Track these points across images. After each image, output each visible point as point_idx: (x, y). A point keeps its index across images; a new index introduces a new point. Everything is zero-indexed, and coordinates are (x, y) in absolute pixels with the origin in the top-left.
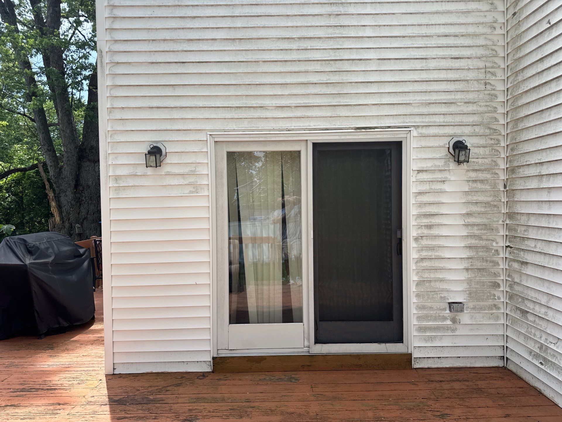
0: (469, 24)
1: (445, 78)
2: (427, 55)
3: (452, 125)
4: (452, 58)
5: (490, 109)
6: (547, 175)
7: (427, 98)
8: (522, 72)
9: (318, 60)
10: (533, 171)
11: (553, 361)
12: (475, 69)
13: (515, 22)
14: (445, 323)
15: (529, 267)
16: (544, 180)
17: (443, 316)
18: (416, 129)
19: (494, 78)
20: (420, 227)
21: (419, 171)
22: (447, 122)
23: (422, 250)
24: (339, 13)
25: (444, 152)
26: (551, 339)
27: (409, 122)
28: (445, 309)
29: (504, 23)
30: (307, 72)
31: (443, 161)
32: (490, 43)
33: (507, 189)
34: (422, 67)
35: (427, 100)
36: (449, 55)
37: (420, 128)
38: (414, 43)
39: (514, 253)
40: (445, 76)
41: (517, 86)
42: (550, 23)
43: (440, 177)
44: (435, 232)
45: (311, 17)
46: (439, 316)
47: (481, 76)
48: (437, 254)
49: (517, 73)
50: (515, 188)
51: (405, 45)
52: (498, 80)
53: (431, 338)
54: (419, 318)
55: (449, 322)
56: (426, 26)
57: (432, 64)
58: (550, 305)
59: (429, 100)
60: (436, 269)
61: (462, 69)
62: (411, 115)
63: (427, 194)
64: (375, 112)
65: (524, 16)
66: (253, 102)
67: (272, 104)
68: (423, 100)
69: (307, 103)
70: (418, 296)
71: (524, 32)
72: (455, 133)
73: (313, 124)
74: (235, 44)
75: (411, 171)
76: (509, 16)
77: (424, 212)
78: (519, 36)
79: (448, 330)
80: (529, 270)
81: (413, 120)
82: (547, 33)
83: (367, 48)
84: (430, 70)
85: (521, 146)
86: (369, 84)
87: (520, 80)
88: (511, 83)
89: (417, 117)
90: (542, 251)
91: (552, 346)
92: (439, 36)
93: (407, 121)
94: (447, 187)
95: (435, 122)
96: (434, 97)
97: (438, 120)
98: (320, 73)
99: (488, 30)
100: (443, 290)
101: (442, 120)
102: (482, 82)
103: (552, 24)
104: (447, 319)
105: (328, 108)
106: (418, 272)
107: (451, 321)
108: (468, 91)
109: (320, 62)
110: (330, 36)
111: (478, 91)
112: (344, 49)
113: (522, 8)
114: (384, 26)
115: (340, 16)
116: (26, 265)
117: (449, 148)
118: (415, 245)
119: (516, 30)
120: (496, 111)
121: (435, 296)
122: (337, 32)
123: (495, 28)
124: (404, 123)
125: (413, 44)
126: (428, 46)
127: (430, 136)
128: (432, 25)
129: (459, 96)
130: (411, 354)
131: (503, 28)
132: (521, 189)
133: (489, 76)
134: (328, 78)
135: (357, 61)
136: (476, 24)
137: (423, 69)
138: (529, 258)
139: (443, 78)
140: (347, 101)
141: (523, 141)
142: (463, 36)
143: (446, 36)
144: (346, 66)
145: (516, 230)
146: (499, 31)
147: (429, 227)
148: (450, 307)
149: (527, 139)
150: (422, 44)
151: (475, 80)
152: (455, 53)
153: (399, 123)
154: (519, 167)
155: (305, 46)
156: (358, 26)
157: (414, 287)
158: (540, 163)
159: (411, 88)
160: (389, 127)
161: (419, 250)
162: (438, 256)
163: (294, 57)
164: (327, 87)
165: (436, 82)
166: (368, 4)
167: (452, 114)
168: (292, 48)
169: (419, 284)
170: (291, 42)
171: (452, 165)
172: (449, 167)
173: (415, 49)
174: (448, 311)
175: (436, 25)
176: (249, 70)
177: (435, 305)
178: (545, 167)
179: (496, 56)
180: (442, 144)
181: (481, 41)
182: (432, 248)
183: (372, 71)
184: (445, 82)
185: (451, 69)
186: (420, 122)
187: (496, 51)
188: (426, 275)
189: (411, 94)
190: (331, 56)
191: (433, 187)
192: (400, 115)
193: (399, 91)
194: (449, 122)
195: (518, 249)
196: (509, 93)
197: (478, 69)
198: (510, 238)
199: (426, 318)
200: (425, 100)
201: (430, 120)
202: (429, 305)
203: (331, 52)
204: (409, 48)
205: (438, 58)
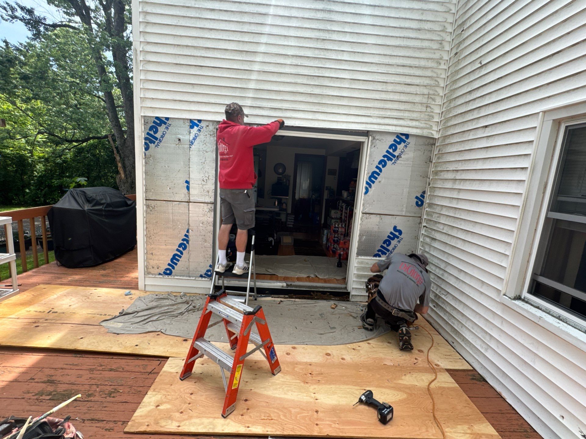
0: (421, 58)
2: (387, 80)
4: (405, 84)
5: (428, 126)
6: (459, 179)
8: (455, 101)
9: (305, 75)
10: (450, 176)
11: (442, 306)
12: (421, 94)
13: (456, 60)
15: (437, 242)
16: (457, 183)
19: (433, 103)
24: (325, 38)
26: (443, 292)
29: (447, 60)
30: (296, 83)
32: (435, 75)
33: (431, 186)
34: (382, 89)
36: (403, 81)
39: (428, 231)
40: (398, 98)
41: (449, 111)
42: (481, 63)
45: (303, 39)
47: (425, 101)
49: (451, 101)
50: (436, 186)
51: (372, 70)
52: (437, 105)
56: (389, 57)
57: (390, 88)
58: (446, 270)
59: (384, 115)
61: (412, 94)
65: (463, 56)
66: (254, 103)
67: (268, 106)
69: (294, 108)
71: (461, 69)
73: (297, 123)
74: (243, 55)
76: (451, 56)
78: (457, 72)
80: (436, 245)
82: (478, 71)
83: (344, 70)
84: (388, 91)
85: (445, 156)
86: (342, 98)
87: (452, 106)
88: (445, 108)
89: (376, 125)
90: (447, 233)
91: (443, 297)
92: (398, 66)
93: (368, 127)
96: (389, 113)
99: (434, 65)
102: (425, 105)
103: (482, 64)
105: (310, 113)
108: (413, 111)
109: (306, 77)
110: (316, 56)
111: (421, 112)
112: (326, 68)
113: (463, 49)
114: (358, 52)
115: (325, 41)
116: (84, 211)
119: (455, 66)
120: (431, 128)
122: (322, 54)
123: (440, 64)
125: (378, 70)
126: (390, 72)
128: (394, 56)
129: (406, 114)
130: (350, 292)
131: (446, 64)
132: (440, 188)
133: (430, 101)
134: (312, 89)
135: (335, 79)
136: (427, 59)
138: (438, 236)
140: (324, 109)
141: (447, 153)
142: (416, 67)
143: (403, 66)
144: (327, 83)
145: (432, 216)
146: (443, 66)
149: (450, 151)
150: (385, 70)
151: (420, 103)
152: (408, 80)
154: (441, 171)
155: (297, 62)
156: (338, 50)
158: (456, 170)
159: (373, 105)
163: (288, 71)
164: (310, 96)
165: (391, 102)
166: (347, 34)
167: (401, 126)
168: (286, 63)
170: (286, 58)
173: (379, 74)
175: (397, 56)
176: (252, 77)
177: (370, 261)
178: (459, 173)
179: (438, 86)
181: (429, 73)
183: (345, 88)
184: (398, 102)
185: (403, 93)
187: (438, 82)
189: (372, 109)
190: (315, 73)
192: (363, 123)
193: (363, 106)
195: (431, 229)
196: (443, 116)
197: (423, 95)
198: (427, 221)
199: (363, 269)
200: (382, 115)
202: (366, 261)
203: (316, 69)
204: (375, 72)
205: (395, 83)
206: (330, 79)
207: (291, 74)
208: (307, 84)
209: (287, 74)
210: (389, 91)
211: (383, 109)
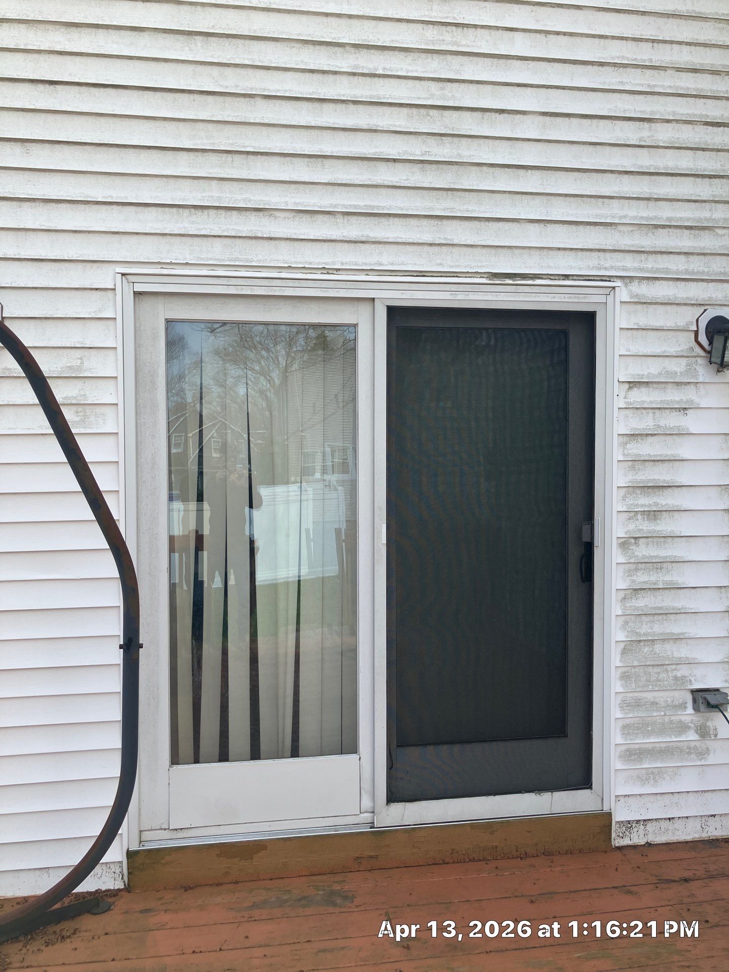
1: (691, 169)
2: (652, 112)
3: (703, 280)
7: (652, 214)
9: (401, 105)
14: (683, 738)
17: (681, 721)
18: (626, 285)
20: (632, 514)
21: (633, 384)
22: (693, 273)
23: (637, 570)
25: (685, 342)
27: (612, 268)
28: (683, 706)
31: (684, 361)
35: (651, 219)
36: (701, 115)
37: (636, 282)
38: (625, 80)
43: (677, 399)
44: (665, 526)
46: (671, 722)
48: (668, 578)
51: (604, 83)
53: (653, 775)
54: (627, 729)
55: (692, 736)
56: (650, 44)
59: (655, 218)
60: (665, 614)
62: (615, 251)
63: (650, 439)
64: (533, 237)
66: (239, 197)
67: (286, 203)
68: (642, 218)
70: (625, 677)
72: (710, 298)
73: (387, 259)
75: (616, 383)
77: (643, 482)
79: (689, 753)
81: (619, 264)
83: (519, 85)
84: (658, 147)
89: (629, 257)
92: (679, 70)
93: (607, 265)
94: (691, 422)
95: (667, 271)
97: (673, 267)
98: (406, 137)
100: (679, 662)
101: (682, 267)
104: (689, 728)
105: (425, 222)
106: (626, 622)
107: (697, 732)
109: (405, 110)
112: (463, 81)
114: (558, 33)
117: (696, 333)
118: (622, 559)
121: (663, 675)
122: (448, 40)
124: (600, 269)
126: (656, 90)
127: (656, 303)
128: (665, 42)
129: (719, 213)
130: (609, 815)
135: (494, 115)
137: (644, 144)
139: (687, 169)
140: (470, 208)
143: (695, 71)
144: (468, 124)
147: (653, 515)
148: (695, 701)
150: (642, 85)
152: (714, 111)
153: (589, 268)
155: (371, 66)
156: (498, 28)
157: (618, 657)
159: (616, 189)
160: (566, 277)
161: (629, 571)
162: (671, 582)
163: (343, 92)
164: (423, 170)
165: (670, 178)
167: (704, 254)
168: (337, 69)
169: (628, 648)
170: (334, 53)
171: (703, 372)
172: (696, 376)
174: (690, 710)
175: (672, 42)
176: (229, 115)
177: (662, 697)
180: (681, 323)
182: (658, 565)
183: (529, 140)
184: (691, 179)
186: (636, 269)
188: (645, 628)
189: (615, 203)
190: (432, 96)
191: (662, 423)
192: (591, 250)
193: (587, 193)
194: (698, 272)
199: (642, 728)
201: (656, 266)
202: (649, 696)
203: (433, 86)
204: (614, 91)
207: (355, 102)
209: (343, 101)
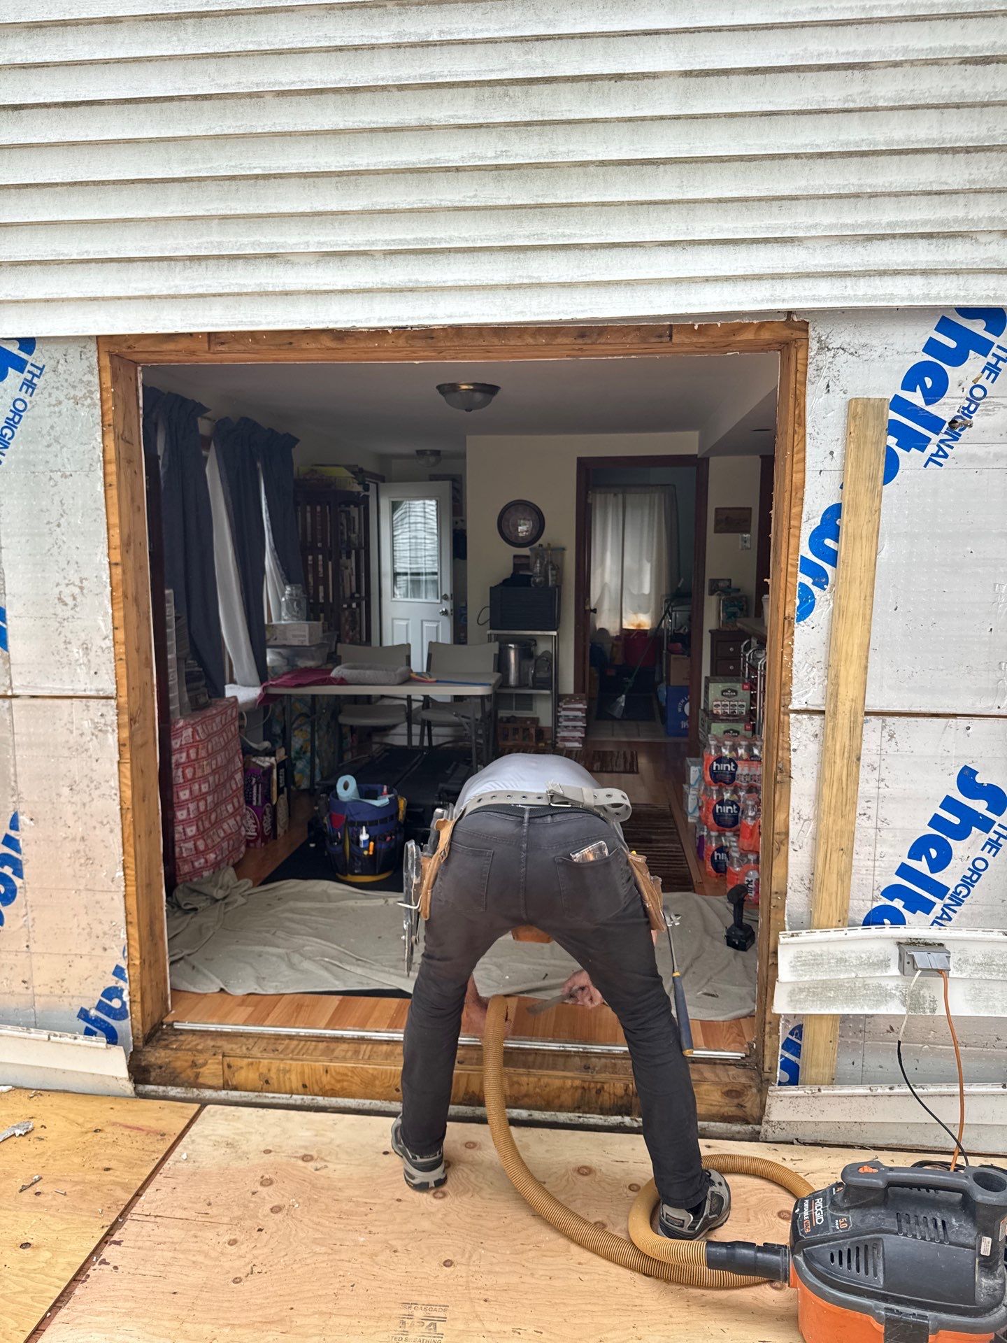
2: (868, 53)
7: (861, 218)
9: (466, 84)
17: (879, 987)
28: (884, 964)
34: (846, 101)
35: (861, 226)
36: (955, 49)
40: (935, 134)
46: (865, 986)
51: (786, 14)
57: (885, 89)
59: (868, 224)
64: (665, 266)
66: (246, 240)
67: (307, 243)
68: (845, 225)
69: (426, 240)
83: (646, 33)
84: (875, 109)
86: (650, 168)
96: (887, 216)
98: (473, 132)
104: (892, 996)
107: (904, 1003)
109: (472, 91)
125: (817, 9)
129: (984, 210)
134: (501, 147)
139: (927, 140)
148: (901, 958)
152: (980, 39)
164: (497, 180)
167: (956, 271)
168: (374, 41)
173: (825, 31)
174: (894, 970)
176: (229, 126)
183: (662, 118)
185: (957, 106)
189: (801, 206)
190: (512, 66)
193: (754, 193)
200: (853, 226)
205: (912, 63)
206: (584, 85)
208: (480, 126)
210: (881, 103)
211: (857, 196)
